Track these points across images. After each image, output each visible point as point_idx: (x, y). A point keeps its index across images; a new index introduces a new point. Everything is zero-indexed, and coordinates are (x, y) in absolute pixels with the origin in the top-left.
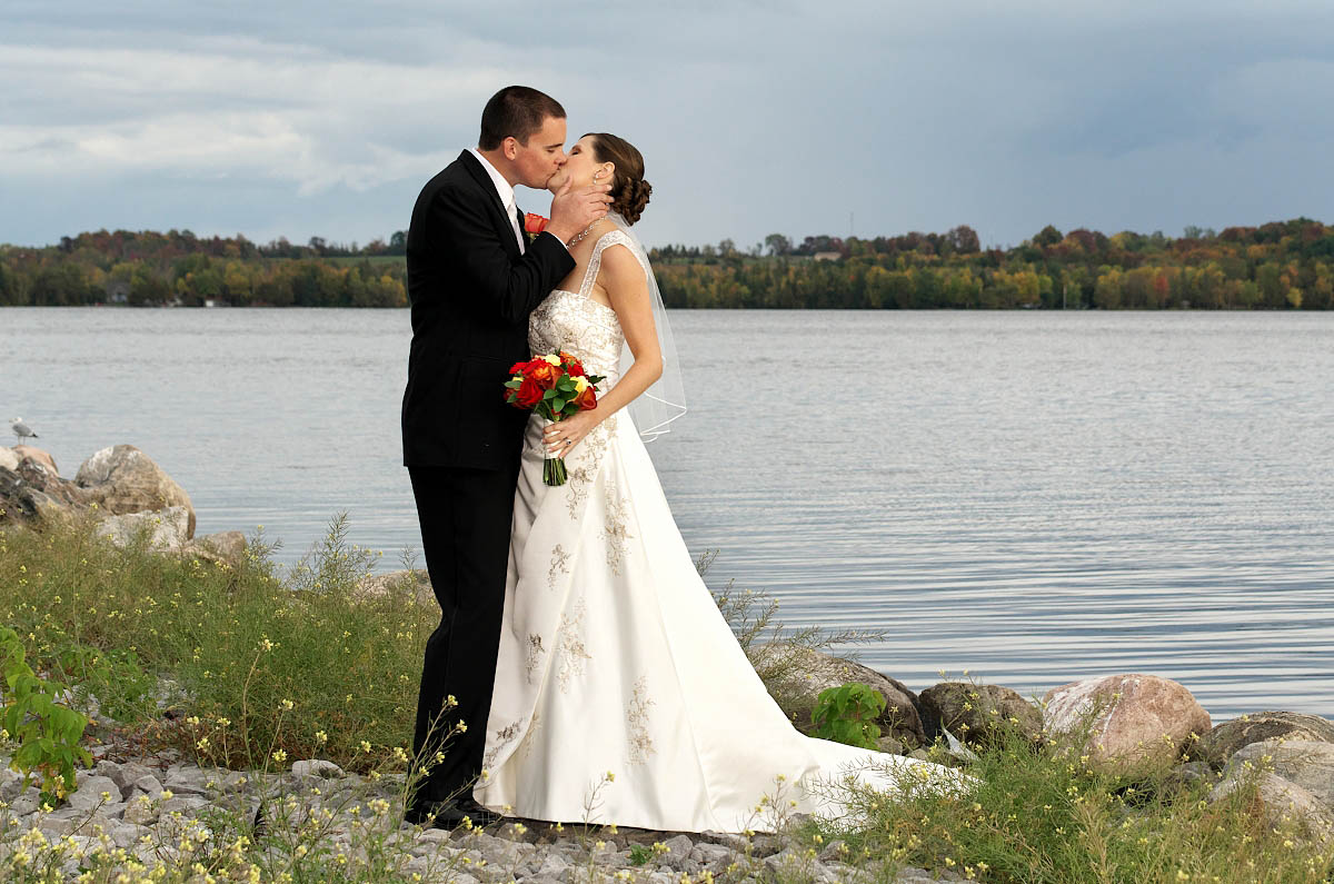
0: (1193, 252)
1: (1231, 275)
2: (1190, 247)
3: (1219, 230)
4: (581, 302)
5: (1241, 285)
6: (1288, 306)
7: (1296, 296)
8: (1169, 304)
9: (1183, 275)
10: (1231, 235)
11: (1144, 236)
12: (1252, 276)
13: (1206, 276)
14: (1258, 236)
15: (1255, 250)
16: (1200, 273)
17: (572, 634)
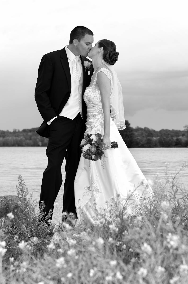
0: (17, 134)
1: (26, 139)
2: (15, 133)
3: (21, 130)
4: (92, 89)
5: (28, 141)
6: (38, 146)
7: (40, 143)
8: (13, 145)
9: (16, 139)
10: (24, 131)
11: (5, 131)
12: (31, 139)
13: (21, 139)
14: (30, 131)
15: (30, 134)
16: (19, 139)
17: (95, 186)
